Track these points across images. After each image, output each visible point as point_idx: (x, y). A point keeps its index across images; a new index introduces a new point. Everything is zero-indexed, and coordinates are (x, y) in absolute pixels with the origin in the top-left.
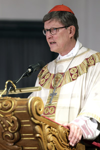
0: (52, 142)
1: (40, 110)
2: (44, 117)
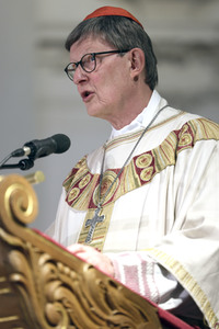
0: (60, 301)
1: (24, 209)
2: (38, 233)
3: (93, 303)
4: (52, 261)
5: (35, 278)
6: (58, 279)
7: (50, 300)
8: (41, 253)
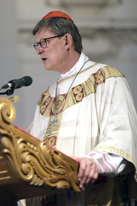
0: (29, 162)
1: (9, 115)
2: (16, 127)
3: (46, 162)
4: (24, 142)
5: (15, 151)
6: (28, 151)
7: (24, 162)
8: (18, 138)
